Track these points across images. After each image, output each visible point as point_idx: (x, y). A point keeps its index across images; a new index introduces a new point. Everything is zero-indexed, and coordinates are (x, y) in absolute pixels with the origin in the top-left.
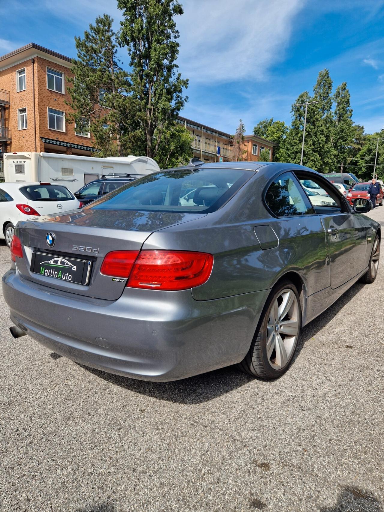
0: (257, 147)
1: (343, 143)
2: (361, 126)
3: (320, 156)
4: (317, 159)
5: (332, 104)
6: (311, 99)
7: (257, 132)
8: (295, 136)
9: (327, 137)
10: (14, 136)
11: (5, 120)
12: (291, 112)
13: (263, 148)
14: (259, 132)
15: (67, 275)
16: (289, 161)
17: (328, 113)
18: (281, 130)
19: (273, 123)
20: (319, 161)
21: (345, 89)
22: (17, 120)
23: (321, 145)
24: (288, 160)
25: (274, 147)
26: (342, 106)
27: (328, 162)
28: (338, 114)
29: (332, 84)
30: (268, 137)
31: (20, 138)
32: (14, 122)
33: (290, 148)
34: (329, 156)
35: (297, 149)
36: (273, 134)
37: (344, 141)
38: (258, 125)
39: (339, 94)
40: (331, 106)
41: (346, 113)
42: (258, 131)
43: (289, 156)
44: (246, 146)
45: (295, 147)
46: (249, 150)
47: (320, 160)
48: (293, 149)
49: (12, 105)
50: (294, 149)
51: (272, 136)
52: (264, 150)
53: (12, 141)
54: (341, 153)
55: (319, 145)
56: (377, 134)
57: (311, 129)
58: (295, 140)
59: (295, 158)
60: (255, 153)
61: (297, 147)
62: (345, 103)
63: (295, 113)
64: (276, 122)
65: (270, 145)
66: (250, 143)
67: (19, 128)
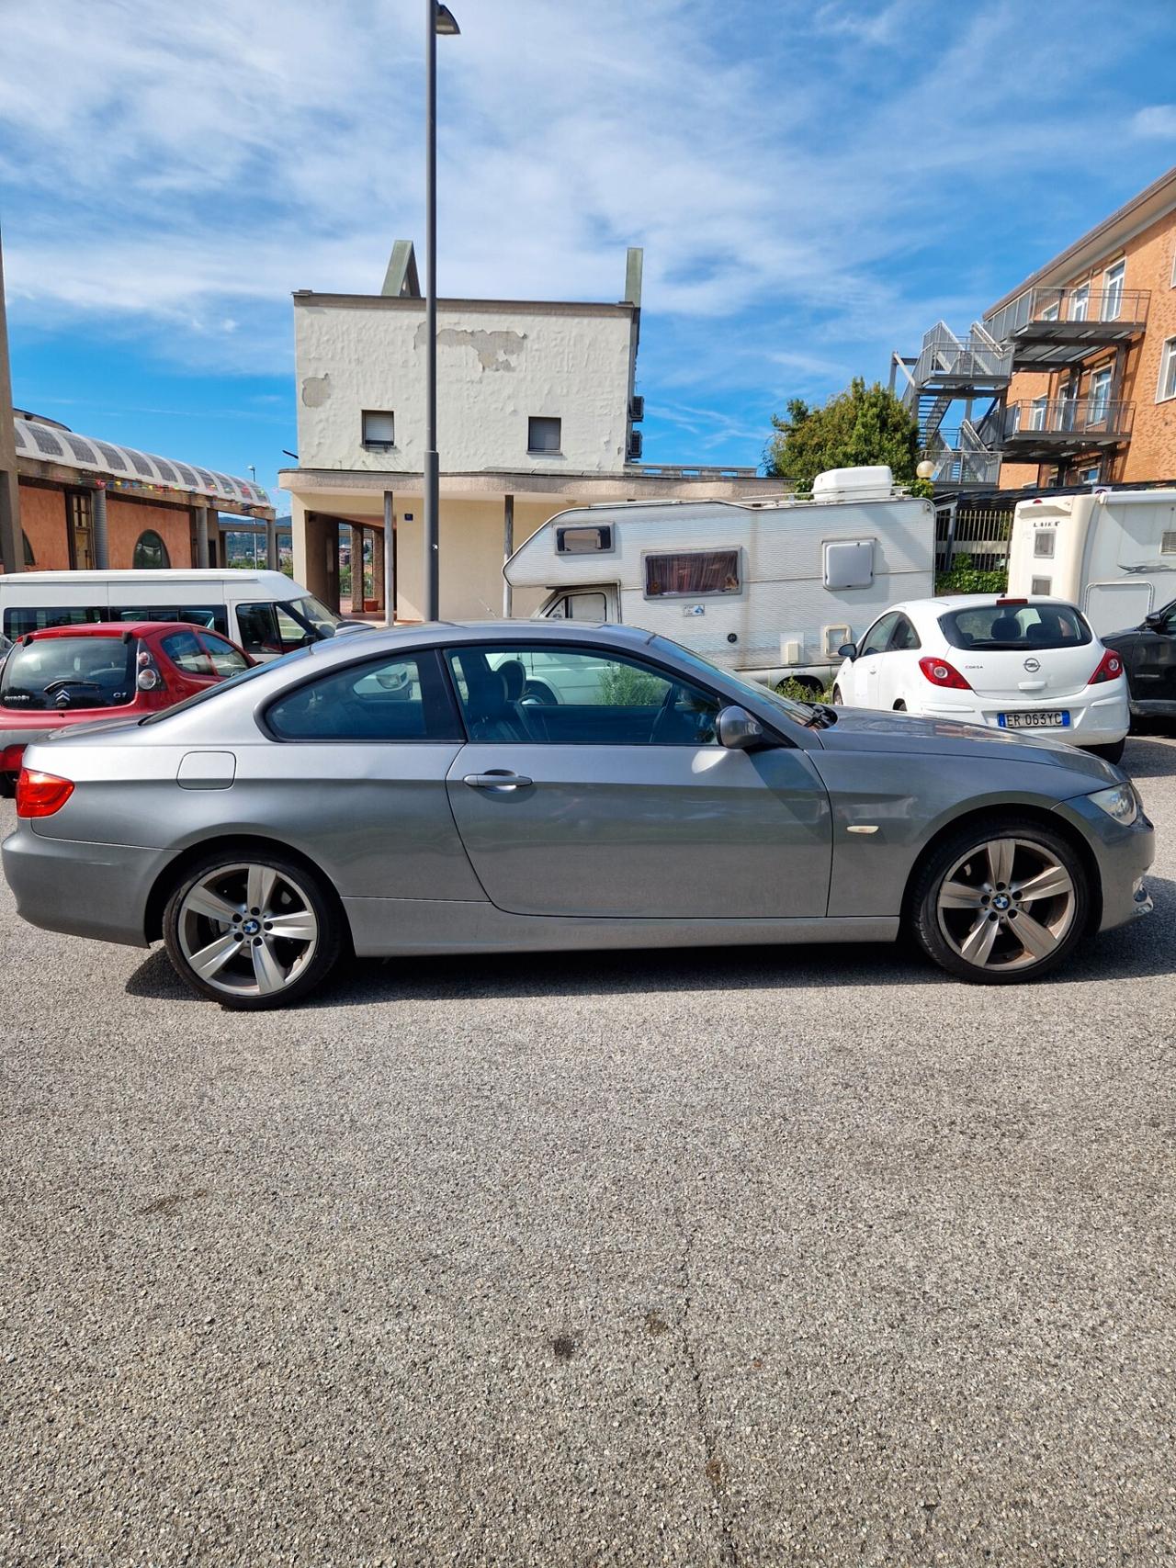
10: (1141, 423)
11: (1125, 379)
22: (1156, 374)
31: (1154, 427)
32: (1149, 380)
49: (1151, 330)
53: (1133, 440)
67: (1159, 396)
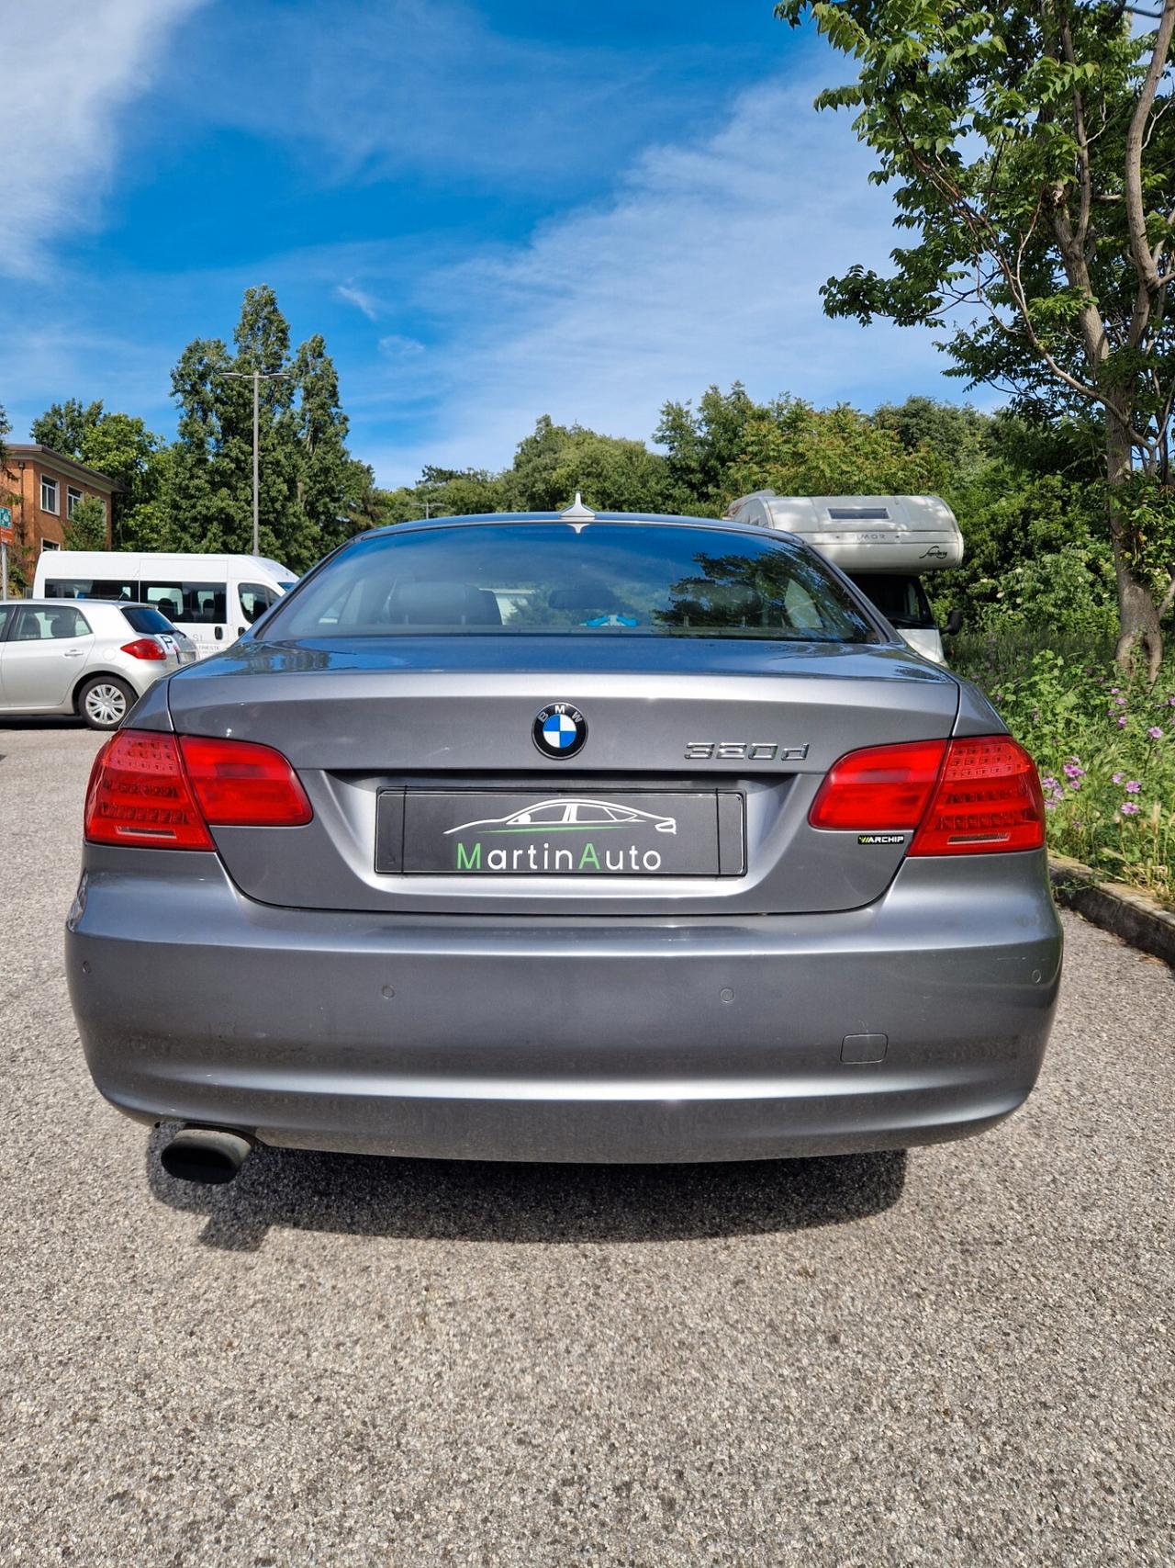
0: (57, 489)
1: (331, 506)
2: (365, 464)
3: (277, 538)
4: (269, 545)
5: (295, 392)
6: (232, 363)
7: (45, 435)
8: (194, 466)
9: (291, 483)
12: (173, 394)
13: (77, 494)
14: (53, 440)
15: (633, 852)
16: (186, 543)
17: (285, 413)
18: (134, 443)
19: (101, 416)
20: (277, 552)
21: (320, 355)
23: (278, 506)
24: (182, 539)
25: (114, 494)
26: (318, 400)
27: (298, 555)
28: (310, 422)
29: (290, 333)
30: (87, 458)
33: (184, 503)
34: (301, 539)
35: (208, 508)
36: (107, 451)
37: (335, 500)
38: (48, 415)
39: (307, 366)
40: (292, 394)
41: (332, 423)
42: (51, 436)
43: (184, 529)
44: (14, 478)
45: (201, 502)
46: (29, 494)
47: (278, 548)
48: (194, 506)
50: (199, 508)
51: (102, 458)
52: (81, 500)
54: (330, 534)
55: (273, 504)
56: (408, 492)
57: (243, 453)
58: (196, 482)
59: (203, 536)
60: (52, 507)
61: (207, 503)
62: (325, 393)
63: (185, 398)
64: (114, 414)
65: (100, 485)
66: (29, 474)
